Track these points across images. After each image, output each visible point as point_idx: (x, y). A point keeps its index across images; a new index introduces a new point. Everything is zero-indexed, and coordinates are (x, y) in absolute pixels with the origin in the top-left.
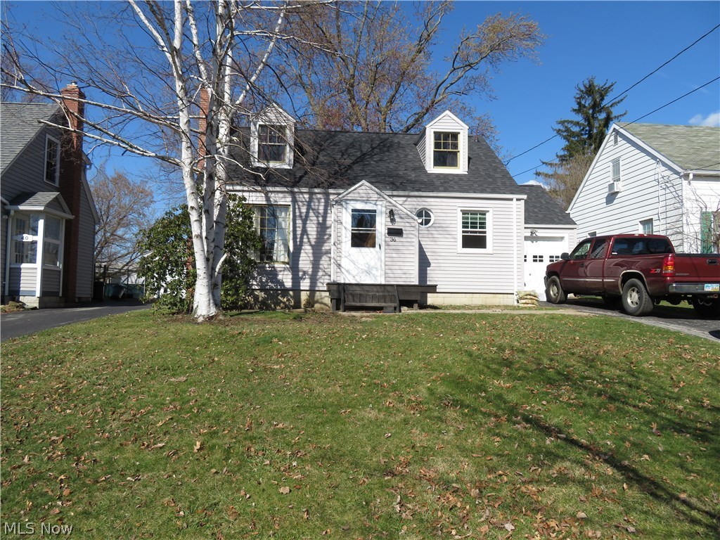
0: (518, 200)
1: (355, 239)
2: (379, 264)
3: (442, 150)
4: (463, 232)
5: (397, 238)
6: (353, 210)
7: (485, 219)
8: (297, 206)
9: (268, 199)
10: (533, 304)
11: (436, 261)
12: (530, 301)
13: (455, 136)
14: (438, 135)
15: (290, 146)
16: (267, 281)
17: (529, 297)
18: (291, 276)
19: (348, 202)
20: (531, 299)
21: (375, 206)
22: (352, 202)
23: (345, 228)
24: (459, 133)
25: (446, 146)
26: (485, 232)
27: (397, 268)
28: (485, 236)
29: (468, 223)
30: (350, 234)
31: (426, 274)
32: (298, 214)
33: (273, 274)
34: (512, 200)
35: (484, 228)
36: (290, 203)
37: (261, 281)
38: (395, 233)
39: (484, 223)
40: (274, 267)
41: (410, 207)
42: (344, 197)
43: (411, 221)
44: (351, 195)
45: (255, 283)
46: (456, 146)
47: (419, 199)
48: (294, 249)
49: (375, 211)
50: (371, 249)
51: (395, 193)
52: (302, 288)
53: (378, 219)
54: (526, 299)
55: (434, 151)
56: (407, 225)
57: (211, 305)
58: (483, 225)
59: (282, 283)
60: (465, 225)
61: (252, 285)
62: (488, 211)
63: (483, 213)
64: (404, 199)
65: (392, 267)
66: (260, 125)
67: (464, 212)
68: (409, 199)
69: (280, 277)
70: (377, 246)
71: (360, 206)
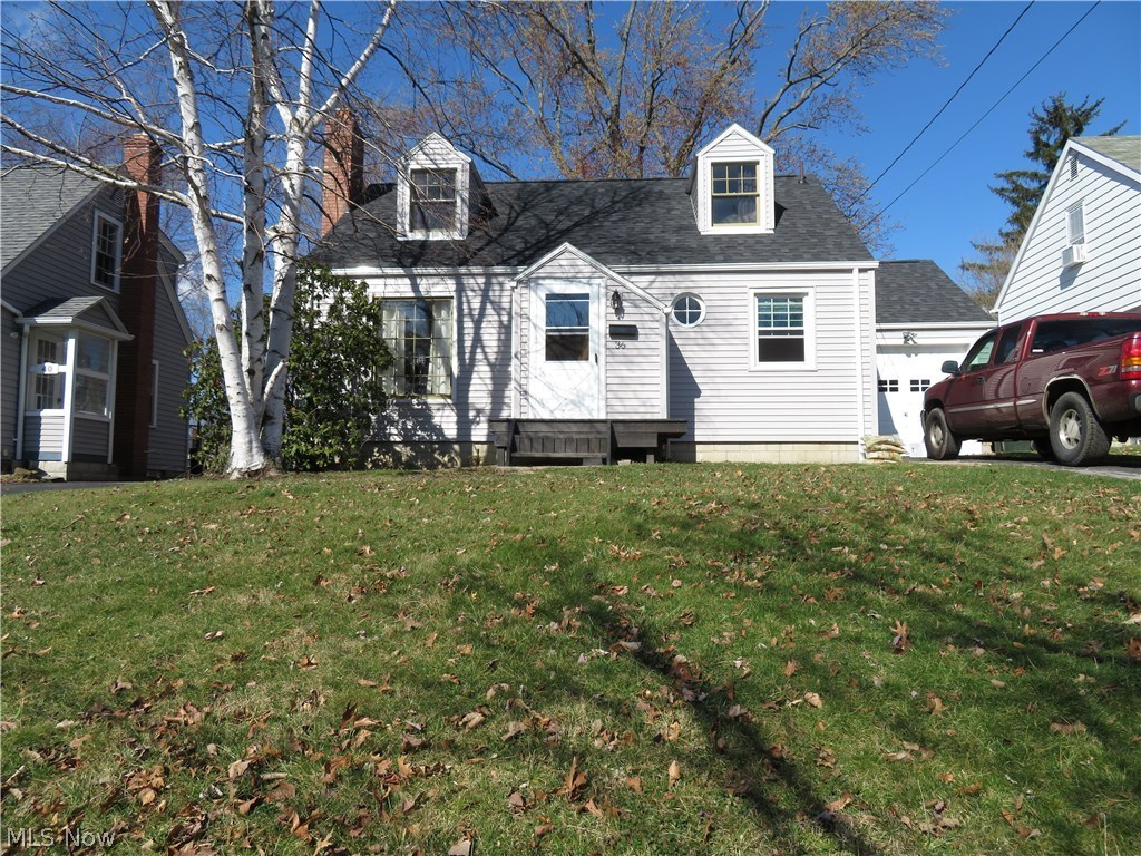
0: (862, 270)
1: (554, 347)
2: (596, 387)
3: (728, 194)
4: (761, 333)
5: (629, 343)
6: (549, 297)
7: (801, 309)
8: (464, 299)
9: (415, 287)
10: (893, 459)
11: (712, 387)
12: (886, 455)
13: (751, 168)
14: (718, 168)
15: (463, 200)
16: (414, 428)
17: (883, 446)
18: (455, 419)
19: (541, 282)
20: (888, 450)
21: (587, 287)
22: (547, 281)
23: (535, 326)
24: (758, 163)
25: (734, 187)
26: (801, 332)
27: (631, 395)
28: (803, 339)
29: (768, 317)
30: (544, 337)
31: (693, 409)
32: (466, 311)
33: (424, 417)
34: (850, 271)
35: (801, 324)
36: (453, 294)
37: (404, 429)
38: (624, 333)
39: (801, 316)
40: (425, 404)
41: (663, 291)
42: (532, 273)
43: (655, 311)
44: (547, 269)
45: (394, 431)
46: (752, 186)
47: (678, 277)
48: (460, 372)
49: (586, 296)
50: (583, 363)
51: (634, 268)
52: (474, 439)
53: (593, 309)
54: (880, 450)
55: (713, 197)
56: (647, 317)
57: (255, 450)
58: (797, 319)
59: (439, 431)
60: (764, 320)
61: (390, 434)
62: (807, 294)
63: (798, 298)
64: (651, 278)
65: (621, 395)
66: (413, 171)
67: (761, 297)
68: (660, 278)
69: (436, 420)
70: (592, 357)
71: (559, 288)
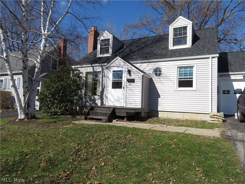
0: (212, 58)
1: (113, 85)
2: (123, 97)
3: (178, 37)
4: (179, 79)
5: (132, 84)
6: (113, 71)
7: (192, 71)
10: (218, 121)
12: (216, 119)
13: (185, 28)
14: (175, 30)
15: (111, 47)
16: (92, 104)
17: (215, 117)
18: (100, 102)
19: (111, 68)
21: (122, 68)
22: (113, 67)
23: (110, 80)
24: (187, 26)
25: (180, 34)
26: (192, 78)
27: (131, 98)
28: (193, 80)
29: (182, 73)
30: (112, 82)
33: (94, 100)
34: (209, 58)
35: (192, 76)
36: (101, 70)
37: (90, 103)
38: (131, 81)
39: (192, 73)
40: (94, 98)
41: (151, 67)
42: (110, 65)
43: (138, 74)
44: (113, 64)
45: (88, 104)
46: (186, 33)
47: (155, 63)
49: (122, 71)
50: (120, 89)
51: (143, 61)
53: (124, 75)
54: (214, 118)
55: (173, 38)
58: (191, 74)
59: (97, 104)
60: (180, 74)
61: (87, 105)
62: (194, 66)
63: (192, 67)
64: (148, 64)
66: (101, 40)
67: (180, 68)
68: (150, 64)
69: (96, 102)
70: (123, 88)
71: (116, 69)
